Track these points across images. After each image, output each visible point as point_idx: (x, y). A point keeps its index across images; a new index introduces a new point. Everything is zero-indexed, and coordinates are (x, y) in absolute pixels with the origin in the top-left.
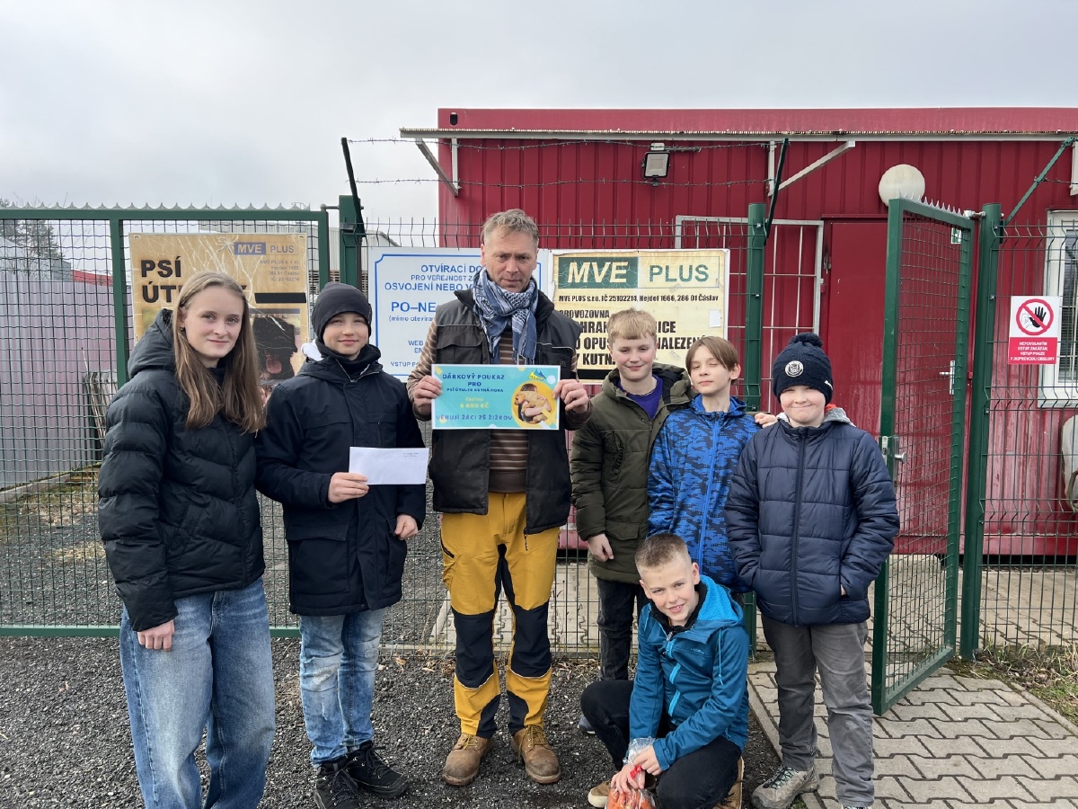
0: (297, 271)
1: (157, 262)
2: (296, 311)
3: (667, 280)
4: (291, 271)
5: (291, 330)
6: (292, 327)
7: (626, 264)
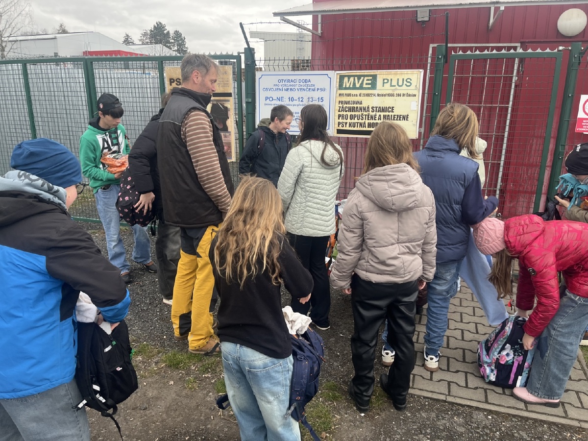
0: (228, 83)
1: (175, 79)
2: (228, 101)
3: (391, 86)
4: (226, 83)
5: (226, 109)
6: (227, 108)
7: (371, 78)
